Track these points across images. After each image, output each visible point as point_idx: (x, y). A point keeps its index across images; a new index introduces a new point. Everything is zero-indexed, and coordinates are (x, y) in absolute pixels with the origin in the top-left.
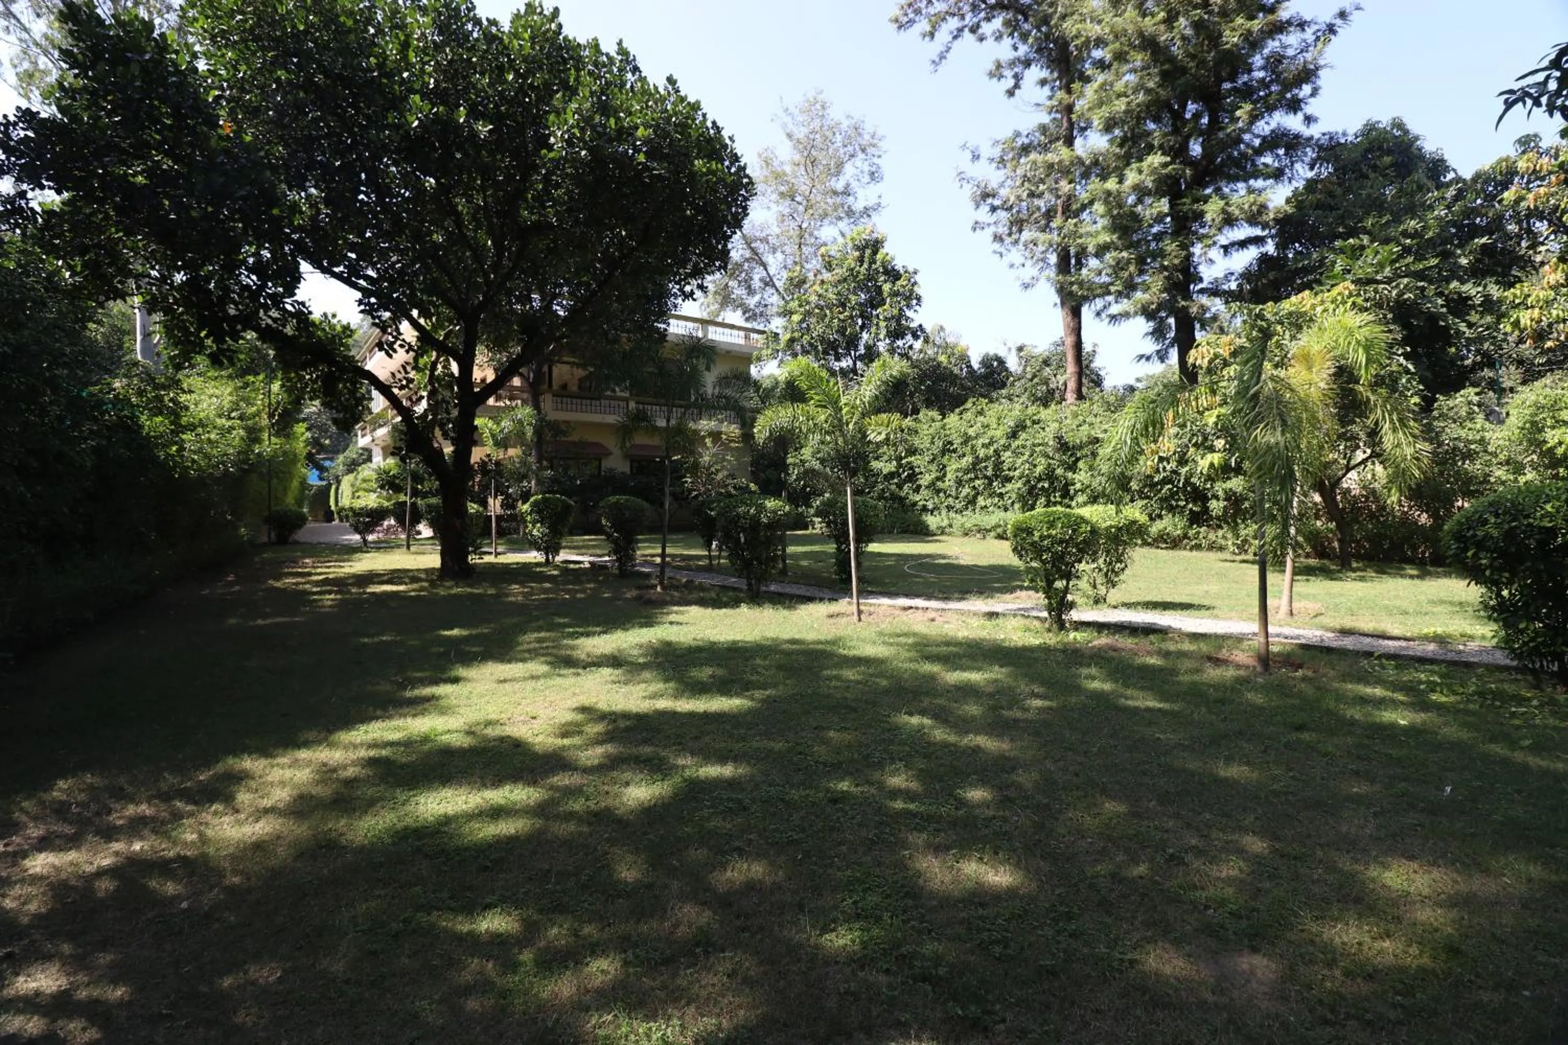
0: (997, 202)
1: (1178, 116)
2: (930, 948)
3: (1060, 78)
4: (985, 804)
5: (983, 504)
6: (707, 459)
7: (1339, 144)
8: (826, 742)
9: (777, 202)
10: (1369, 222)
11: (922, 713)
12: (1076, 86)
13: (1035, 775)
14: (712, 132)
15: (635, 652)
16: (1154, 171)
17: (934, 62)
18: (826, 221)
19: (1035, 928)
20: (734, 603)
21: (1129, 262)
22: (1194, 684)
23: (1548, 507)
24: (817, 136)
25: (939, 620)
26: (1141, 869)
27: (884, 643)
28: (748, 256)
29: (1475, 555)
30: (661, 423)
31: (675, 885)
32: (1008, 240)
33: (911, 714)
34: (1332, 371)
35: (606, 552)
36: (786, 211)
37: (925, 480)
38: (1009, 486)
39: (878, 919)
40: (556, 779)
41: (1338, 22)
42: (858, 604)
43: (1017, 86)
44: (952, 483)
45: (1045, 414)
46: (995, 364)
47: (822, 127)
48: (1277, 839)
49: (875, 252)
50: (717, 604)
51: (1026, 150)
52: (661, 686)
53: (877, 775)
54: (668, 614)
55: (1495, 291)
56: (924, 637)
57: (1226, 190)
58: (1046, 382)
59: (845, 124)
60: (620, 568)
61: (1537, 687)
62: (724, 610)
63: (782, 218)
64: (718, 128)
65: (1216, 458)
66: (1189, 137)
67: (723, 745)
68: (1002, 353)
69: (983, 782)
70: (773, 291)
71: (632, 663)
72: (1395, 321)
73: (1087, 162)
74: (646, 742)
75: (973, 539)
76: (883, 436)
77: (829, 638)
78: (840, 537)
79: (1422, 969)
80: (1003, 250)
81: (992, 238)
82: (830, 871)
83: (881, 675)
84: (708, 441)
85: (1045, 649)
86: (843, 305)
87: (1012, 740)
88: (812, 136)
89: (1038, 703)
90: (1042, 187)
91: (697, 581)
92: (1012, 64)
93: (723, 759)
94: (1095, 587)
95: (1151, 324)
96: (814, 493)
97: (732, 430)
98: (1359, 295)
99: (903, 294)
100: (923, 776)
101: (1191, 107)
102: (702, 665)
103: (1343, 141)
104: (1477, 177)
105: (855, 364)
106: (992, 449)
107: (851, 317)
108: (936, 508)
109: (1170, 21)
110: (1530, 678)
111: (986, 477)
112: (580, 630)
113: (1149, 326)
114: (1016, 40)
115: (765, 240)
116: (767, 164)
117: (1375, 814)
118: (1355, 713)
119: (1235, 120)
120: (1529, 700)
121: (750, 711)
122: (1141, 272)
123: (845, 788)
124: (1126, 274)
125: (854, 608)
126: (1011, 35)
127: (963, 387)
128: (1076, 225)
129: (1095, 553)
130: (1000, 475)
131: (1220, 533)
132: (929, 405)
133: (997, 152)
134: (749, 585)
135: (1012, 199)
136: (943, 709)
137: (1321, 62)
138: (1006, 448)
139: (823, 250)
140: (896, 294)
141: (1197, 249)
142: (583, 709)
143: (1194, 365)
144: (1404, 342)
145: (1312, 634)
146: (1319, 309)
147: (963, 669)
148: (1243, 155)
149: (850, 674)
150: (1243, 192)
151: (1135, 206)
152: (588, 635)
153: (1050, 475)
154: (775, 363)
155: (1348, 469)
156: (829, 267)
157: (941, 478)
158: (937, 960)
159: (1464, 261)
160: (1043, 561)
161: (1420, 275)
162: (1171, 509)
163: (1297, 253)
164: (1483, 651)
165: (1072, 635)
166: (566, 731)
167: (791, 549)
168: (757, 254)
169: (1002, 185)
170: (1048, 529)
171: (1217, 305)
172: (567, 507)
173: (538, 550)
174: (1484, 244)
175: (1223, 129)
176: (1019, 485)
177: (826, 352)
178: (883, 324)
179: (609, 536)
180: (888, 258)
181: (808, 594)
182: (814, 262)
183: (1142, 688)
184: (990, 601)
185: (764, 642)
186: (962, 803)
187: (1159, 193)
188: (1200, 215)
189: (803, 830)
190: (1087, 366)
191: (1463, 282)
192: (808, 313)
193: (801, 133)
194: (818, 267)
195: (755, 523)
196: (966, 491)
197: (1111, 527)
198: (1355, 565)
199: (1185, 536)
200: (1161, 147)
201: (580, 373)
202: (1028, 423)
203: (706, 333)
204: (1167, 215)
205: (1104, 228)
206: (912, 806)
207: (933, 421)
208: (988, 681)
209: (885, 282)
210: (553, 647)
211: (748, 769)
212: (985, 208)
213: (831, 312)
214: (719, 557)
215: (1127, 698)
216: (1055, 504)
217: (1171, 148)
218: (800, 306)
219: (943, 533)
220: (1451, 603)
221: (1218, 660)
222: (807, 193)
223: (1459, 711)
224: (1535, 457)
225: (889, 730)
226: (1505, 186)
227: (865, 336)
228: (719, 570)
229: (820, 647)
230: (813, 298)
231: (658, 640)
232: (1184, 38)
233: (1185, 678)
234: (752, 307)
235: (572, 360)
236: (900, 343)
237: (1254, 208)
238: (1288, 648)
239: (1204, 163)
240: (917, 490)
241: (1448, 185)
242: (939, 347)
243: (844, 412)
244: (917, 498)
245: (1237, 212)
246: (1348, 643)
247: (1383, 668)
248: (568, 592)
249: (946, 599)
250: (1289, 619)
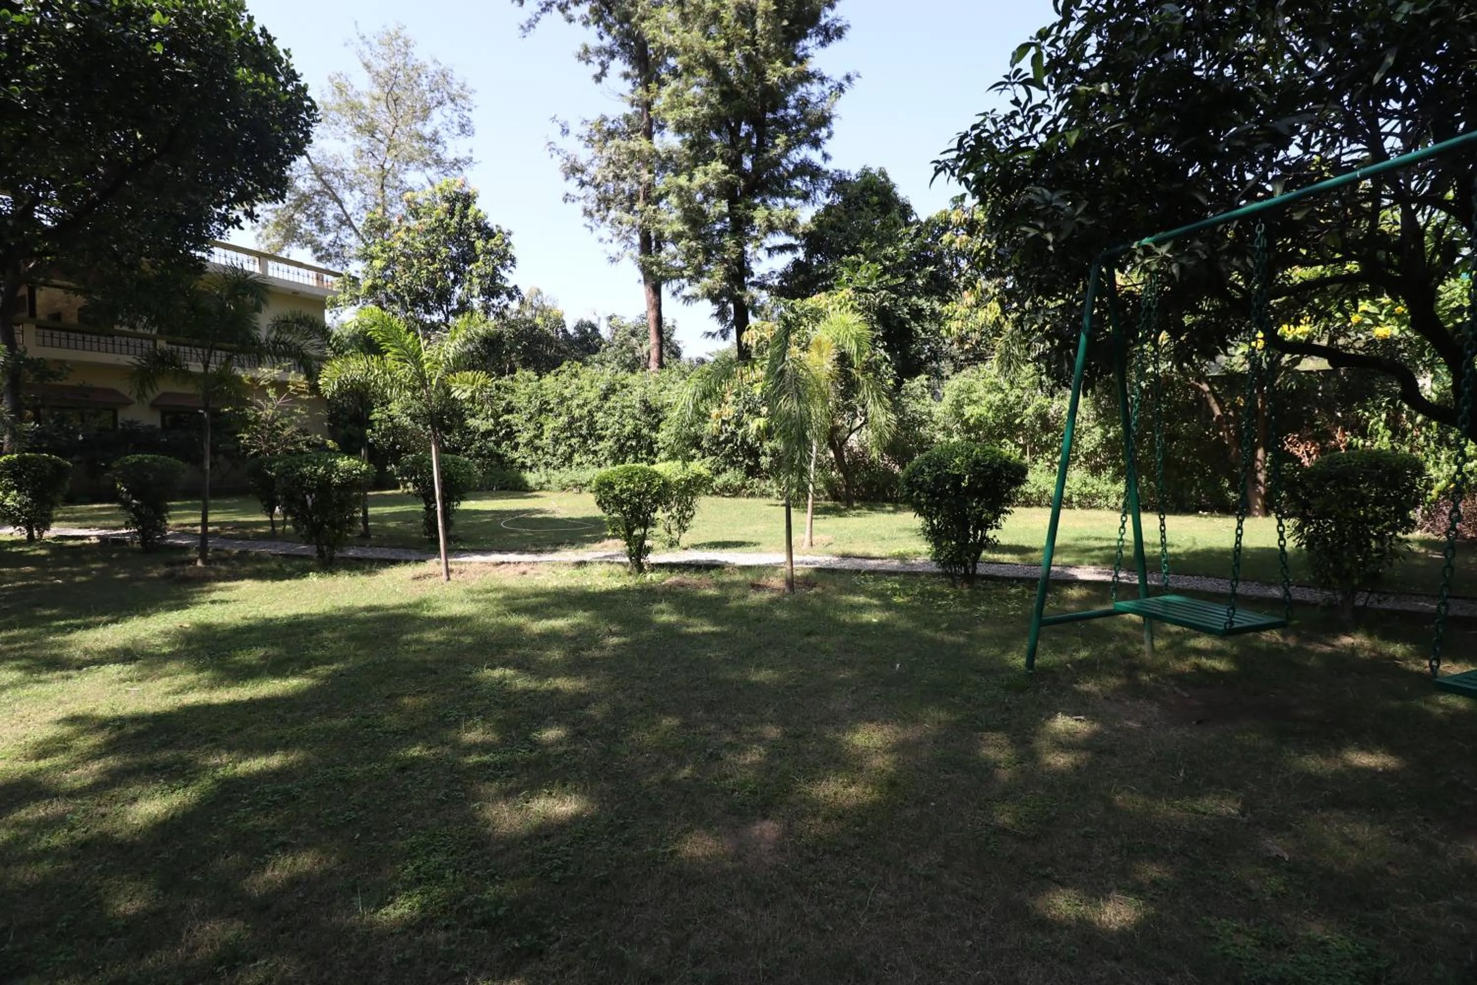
0: (586, 178)
1: (734, 132)
2: (491, 892)
3: (640, 76)
4: (559, 742)
5: (579, 460)
6: (270, 412)
7: (845, 181)
8: (400, 710)
9: (354, 136)
10: (864, 245)
11: (505, 665)
12: (653, 86)
13: (606, 707)
14: (261, 39)
15: (159, 641)
16: (716, 176)
17: (522, 27)
18: (412, 166)
19: (594, 845)
20: (302, 573)
21: (697, 251)
22: (740, 607)
23: (957, 461)
24: (400, 73)
25: (531, 573)
26: (687, 771)
27: (473, 600)
28: (318, 188)
29: (918, 495)
30: (196, 368)
31: (195, 904)
32: (597, 216)
33: (493, 667)
34: (836, 356)
35: (123, 523)
36: (365, 147)
37: (523, 437)
38: (602, 444)
39: (441, 878)
40: (23, 812)
41: (845, 83)
42: (447, 563)
43: (603, 73)
44: (549, 441)
45: (632, 379)
46: (589, 330)
47: (405, 65)
48: (787, 724)
49: (467, 207)
50: (278, 575)
51: (611, 134)
52: (192, 677)
53: (452, 734)
54: (209, 592)
55: (937, 305)
56: (514, 590)
57: (770, 202)
58: (632, 350)
59: (432, 68)
60: (143, 542)
61: (953, 585)
62: (287, 582)
63: (360, 154)
64: (268, 37)
65: (761, 422)
66: (742, 152)
67: (271, 733)
68: (594, 321)
69: (558, 722)
70: (350, 231)
71: (152, 655)
72: (878, 322)
73: (664, 156)
74: (164, 745)
75: (570, 493)
76: (468, 394)
77: (412, 601)
78: (427, 496)
79: (873, 803)
80: (593, 224)
81: (582, 213)
82: (392, 843)
83: (466, 633)
84: (271, 392)
85: (626, 591)
86: (433, 256)
87: (588, 678)
88: (394, 73)
89: (615, 640)
90: (625, 172)
91: (254, 551)
92: (599, 51)
93: (269, 749)
94: (670, 532)
95: (716, 307)
96: (405, 451)
97: (297, 379)
98: (855, 300)
99: (497, 253)
100: (502, 727)
101: (745, 128)
102: (251, 646)
103: (848, 178)
104: (929, 221)
105: (447, 319)
106: (586, 409)
107: (442, 270)
108: (534, 465)
109: (728, 48)
110: (950, 580)
111: (581, 435)
112: (79, 621)
113: (715, 309)
114: (601, 29)
115: (340, 174)
116: (341, 91)
117: (853, 692)
118: (846, 618)
119: (775, 146)
120: (948, 595)
121: (310, 690)
122: (708, 262)
123: (416, 754)
124: (696, 262)
125: (443, 568)
126: (597, 23)
127: (559, 349)
128: (655, 211)
129: (667, 503)
130: (594, 434)
131: (768, 482)
132: (525, 366)
133: (585, 131)
134: (321, 552)
135: (599, 178)
136: (525, 657)
137: (834, 112)
138: (599, 409)
139: (408, 195)
140: (490, 252)
141: (749, 248)
142: (73, 720)
143: (746, 345)
144: (883, 339)
145: (824, 559)
146: (830, 308)
147: (549, 618)
148: (781, 176)
149: (432, 636)
150: (781, 206)
151: (702, 203)
152: (87, 627)
153: (636, 435)
154: (353, 309)
155: (851, 432)
156: (415, 214)
157: (538, 437)
158: (498, 902)
159: (920, 282)
160: (624, 512)
161: (893, 289)
162: (733, 464)
163: (819, 262)
164: (926, 563)
165: (649, 576)
166: (43, 750)
167: (372, 511)
168: (330, 188)
169: (590, 163)
170: (627, 483)
171: (764, 297)
172: (59, 469)
173: (15, 524)
174: (932, 272)
175: (767, 151)
176: (611, 443)
177: (414, 304)
178: (476, 281)
179: (126, 505)
180: (481, 214)
181: (393, 557)
182: (400, 207)
183: (701, 616)
184: (580, 551)
185: (334, 613)
186: (535, 745)
187: (720, 196)
188: (750, 220)
189: (364, 807)
190: (668, 339)
191: (919, 298)
192: (392, 261)
193: (381, 66)
194: (404, 212)
195: (324, 485)
196: (562, 449)
197: (681, 480)
198: (855, 505)
199: (744, 486)
200: (722, 156)
201: (80, 301)
202: (618, 387)
203: (264, 268)
204: (726, 215)
205: (678, 218)
206: (486, 758)
207: (530, 380)
208: (573, 626)
209: (478, 238)
210: (30, 648)
211: (302, 754)
212: (574, 182)
213: (419, 261)
214: (285, 523)
215: (688, 627)
216: (642, 460)
217: (729, 159)
218: (383, 251)
219: (541, 489)
220: (911, 530)
221: (759, 586)
222: (390, 132)
223: (908, 608)
224: (958, 425)
225: (469, 687)
226: (945, 230)
227: (458, 291)
228: (284, 537)
229: (402, 611)
230: (398, 245)
231: (191, 624)
232: (738, 67)
233: (734, 604)
234: (325, 245)
235: (66, 283)
236: (495, 301)
237: (789, 221)
238: (807, 572)
239: (754, 177)
240: (516, 447)
241: (912, 224)
242: (536, 309)
243: (426, 367)
244: (516, 455)
245: (777, 222)
246: (847, 564)
247: (866, 581)
248: (59, 575)
249: (540, 552)
250: (810, 549)
